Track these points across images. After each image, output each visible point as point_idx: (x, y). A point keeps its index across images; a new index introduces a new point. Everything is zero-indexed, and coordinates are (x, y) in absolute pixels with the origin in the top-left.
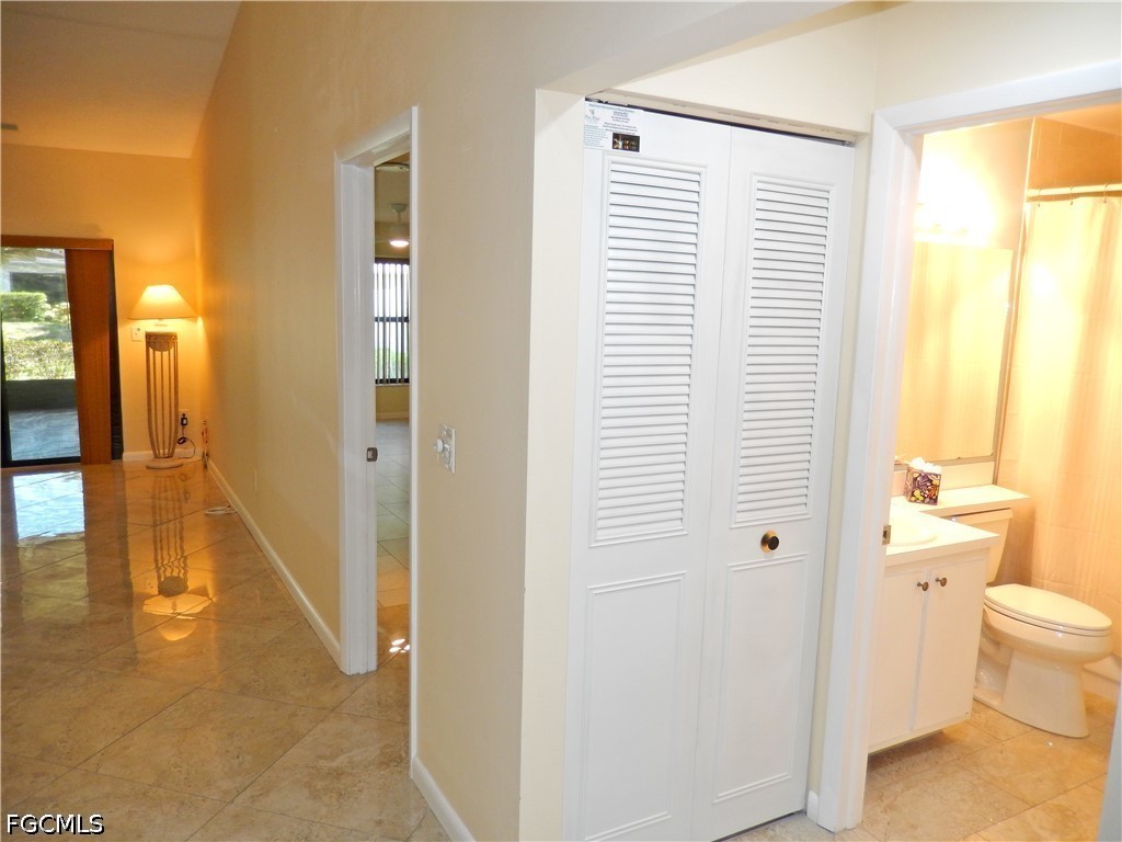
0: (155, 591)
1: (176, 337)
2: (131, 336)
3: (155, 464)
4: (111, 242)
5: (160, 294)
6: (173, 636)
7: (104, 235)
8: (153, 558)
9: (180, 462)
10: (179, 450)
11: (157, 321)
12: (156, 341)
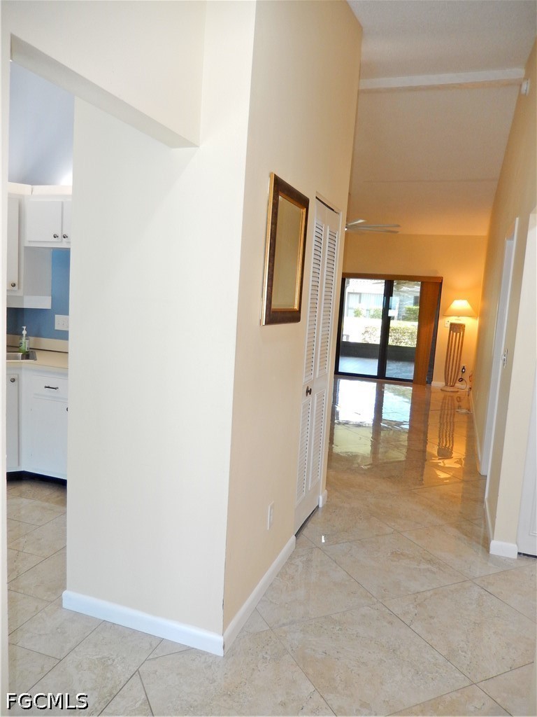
0: (436, 453)
1: (464, 326)
2: (444, 324)
3: (445, 389)
4: (441, 279)
5: (460, 304)
6: (442, 475)
7: (439, 275)
8: (438, 435)
9: (457, 390)
10: (458, 385)
11: (456, 317)
12: (454, 327)
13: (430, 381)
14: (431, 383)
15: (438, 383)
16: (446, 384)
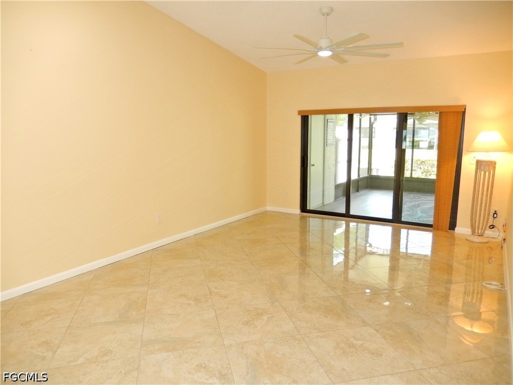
1: (495, 164)
3: (471, 239)
4: (464, 107)
9: (487, 240)
10: (488, 232)
11: (484, 153)
12: (482, 165)
13: (453, 226)
14: (454, 229)
15: (463, 229)
16: (473, 232)
